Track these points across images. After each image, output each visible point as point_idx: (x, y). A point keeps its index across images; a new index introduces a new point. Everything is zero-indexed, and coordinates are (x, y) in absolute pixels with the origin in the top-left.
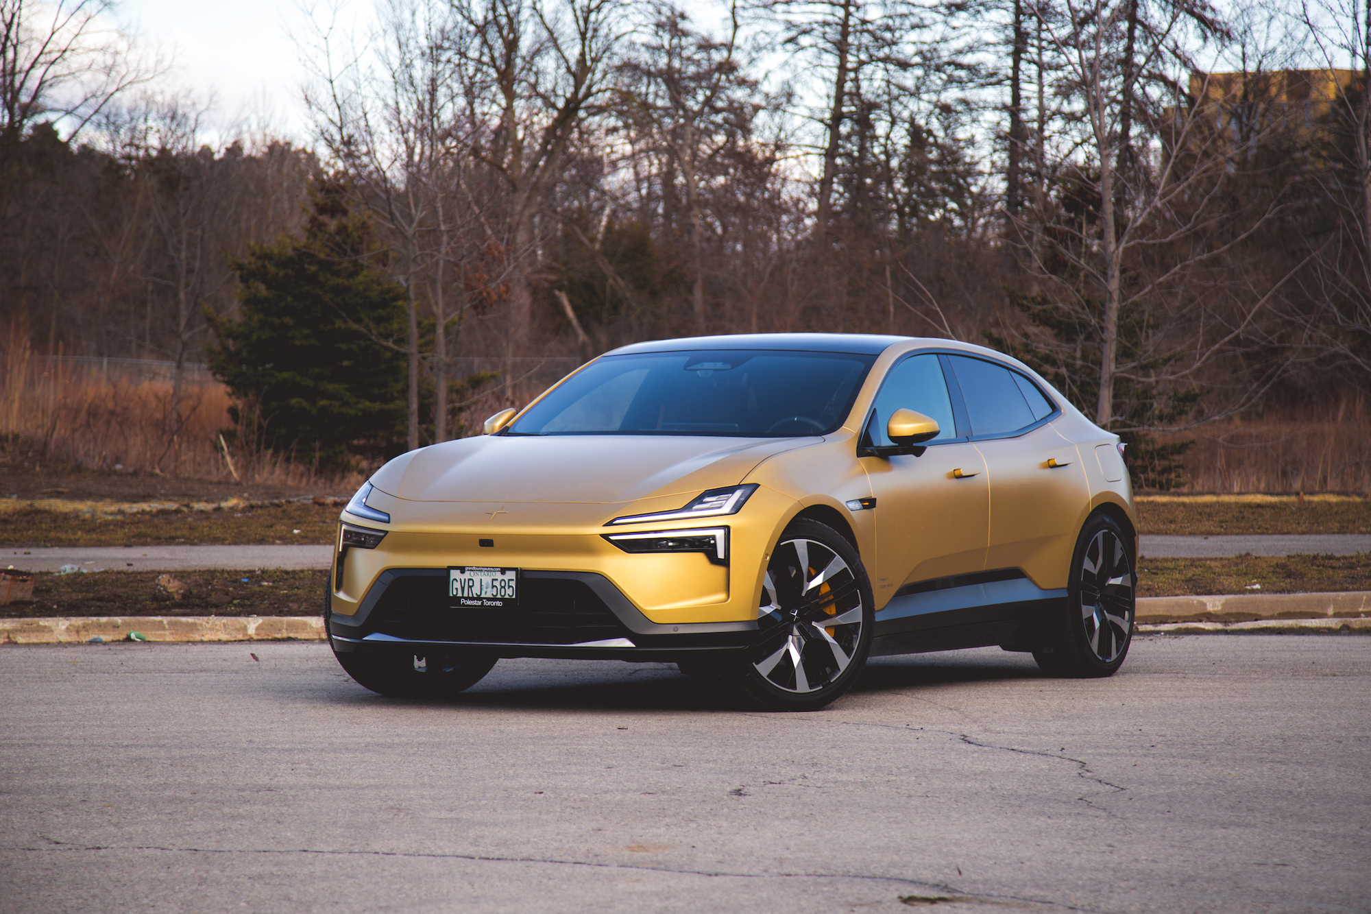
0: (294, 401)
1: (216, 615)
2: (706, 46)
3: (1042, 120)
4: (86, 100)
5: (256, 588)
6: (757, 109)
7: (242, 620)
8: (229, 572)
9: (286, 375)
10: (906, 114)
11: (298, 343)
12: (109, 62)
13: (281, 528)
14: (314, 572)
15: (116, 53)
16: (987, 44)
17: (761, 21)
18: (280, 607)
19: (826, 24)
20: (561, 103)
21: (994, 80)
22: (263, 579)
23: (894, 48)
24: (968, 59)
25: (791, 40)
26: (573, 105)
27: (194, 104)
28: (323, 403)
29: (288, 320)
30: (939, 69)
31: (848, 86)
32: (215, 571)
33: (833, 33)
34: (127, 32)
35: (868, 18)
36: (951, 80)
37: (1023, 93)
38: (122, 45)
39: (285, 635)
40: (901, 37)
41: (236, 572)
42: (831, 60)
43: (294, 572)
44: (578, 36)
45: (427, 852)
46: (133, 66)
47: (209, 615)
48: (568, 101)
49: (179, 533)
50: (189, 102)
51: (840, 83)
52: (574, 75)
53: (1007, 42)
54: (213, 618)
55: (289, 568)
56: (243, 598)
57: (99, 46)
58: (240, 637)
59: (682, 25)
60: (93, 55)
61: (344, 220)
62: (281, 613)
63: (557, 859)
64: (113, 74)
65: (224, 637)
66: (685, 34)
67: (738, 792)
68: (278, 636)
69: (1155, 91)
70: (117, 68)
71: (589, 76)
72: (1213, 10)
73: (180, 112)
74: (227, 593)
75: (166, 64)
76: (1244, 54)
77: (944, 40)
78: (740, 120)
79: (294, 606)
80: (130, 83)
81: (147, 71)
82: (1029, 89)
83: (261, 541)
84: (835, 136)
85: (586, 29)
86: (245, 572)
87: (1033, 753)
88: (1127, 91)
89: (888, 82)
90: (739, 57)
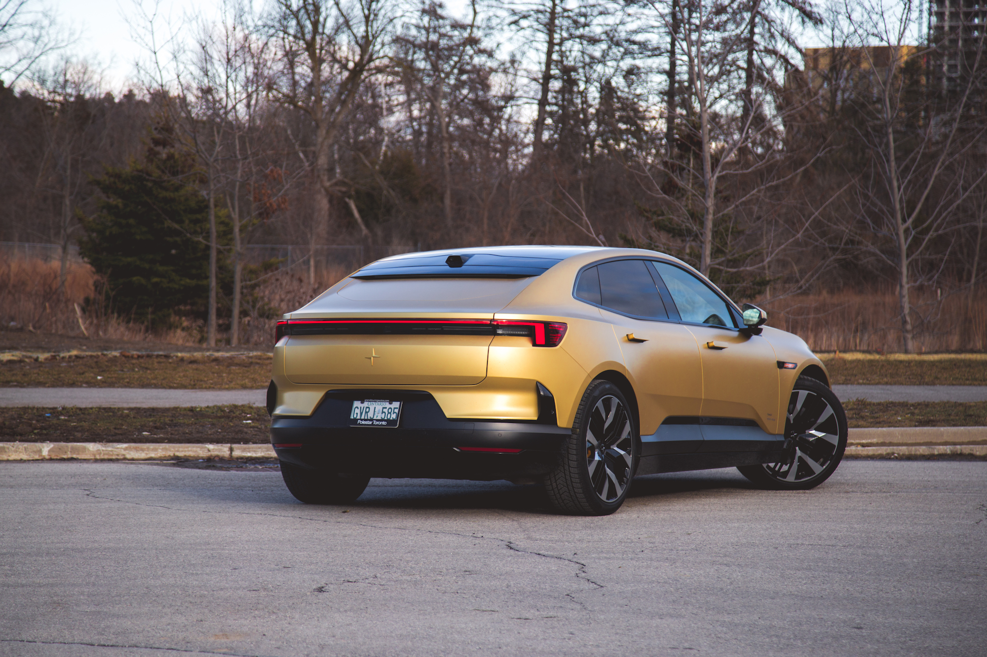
0: (135, 279)
1: (20, 441)
2: (456, 26)
3: (691, 81)
4: (20, 60)
5: (55, 421)
6: (492, 70)
7: (38, 445)
8: (38, 409)
9: (129, 259)
10: (595, 76)
11: (138, 237)
12: (36, 33)
13: (89, 375)
14: (100, 408)
15: (42, 28)
16: (653, 27)
17: (494, 9)
18: (67, 435)
19: (538, 11)
20: (351, 65)
21: (657, 52)
22: (62, 414)
23: (587, 28)
24: (639, 38)
25: (515, 22)
26: (360, 67)
27: (99, 64)
28: (155, 280)
29: (131, 221)
30: (618, 44)
31: (555, 57)
32: (28, 408)
33: (544, 18)
34: (49, 13)
35: (568, 7)
36: (627, 53)
37: (678, 62)
38: (46, 22)
39: (69, 455)
40: (591, 21)
41: (43, 408)
42: (542, 37)
43: (85, 409)
44: (363, 19)
45: (61, 640)
46: (53, 37)
47: (14, 441)
48: (356, 64)
49: (13, 378)
50: (96, 62)
51: (549, 53)
52: (360, 46)
53: (666, 25)
54: (17, 443)
55: (83, 406)
56: (42, 428)
57: (29, 22)
58: (37, 457)
59: (439, 11)
60: (25, 29)
61: (172, 150)
62: (67, 440)
63: (157, 646)
64: (39, 42)
65: (25, 457)
66: (442, 18)
67: (320, 590)
68: (65, 457)
69: (769, 61)
70: (42, 39)
71: (371, 47)
72: (811, 5)
73: (90, 69)
74: (30, 425)
75: (76, 36)
76: (833, 36)
77: (622, 23)
78: (480, 78)
79: (78, 435)
80: (51, 49)
81: (63, 41)
82: (682, 59)
83: (72, 385)
84: (545, 90)
85: (370, 14)
86: (50, 409)
87: (552, 557)
88: (750, 61)
89: (583, 52)
90: (478, 34)
